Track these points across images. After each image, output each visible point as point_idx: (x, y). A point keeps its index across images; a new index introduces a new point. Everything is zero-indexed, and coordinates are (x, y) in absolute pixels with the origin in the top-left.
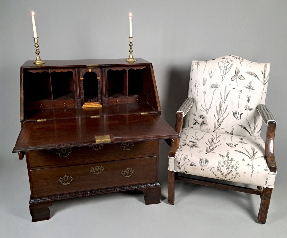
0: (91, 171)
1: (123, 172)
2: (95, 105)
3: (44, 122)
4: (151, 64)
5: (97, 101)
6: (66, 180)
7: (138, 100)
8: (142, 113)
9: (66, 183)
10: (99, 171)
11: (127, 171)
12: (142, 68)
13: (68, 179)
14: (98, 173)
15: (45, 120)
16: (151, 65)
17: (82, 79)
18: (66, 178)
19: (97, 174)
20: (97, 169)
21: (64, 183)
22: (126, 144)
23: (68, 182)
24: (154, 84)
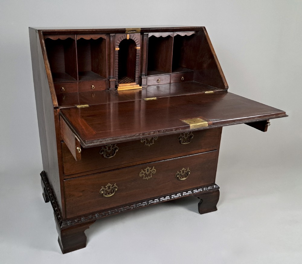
0: (140, 175)
1: (178, 174)
2: (132, 86)
3: (86, 108)
4: (204, 27)
5: (134, 81)
6: (109, 190)
7: (183, 79)
8: (205, 92)
9: (109, 194)
10: (149, 175)
11: (183, 171)
12: (190, 33)
13: (112, 189)
14: (149, 177)
15: (87, 106)
16: (204, 29)
17: (117, 49)
18: (109, 187)
19: (147, 178)
20: (148, 172)
21: (106, 194)
22: (184, 136)
23: (112, 193)
24: (214, 54)
